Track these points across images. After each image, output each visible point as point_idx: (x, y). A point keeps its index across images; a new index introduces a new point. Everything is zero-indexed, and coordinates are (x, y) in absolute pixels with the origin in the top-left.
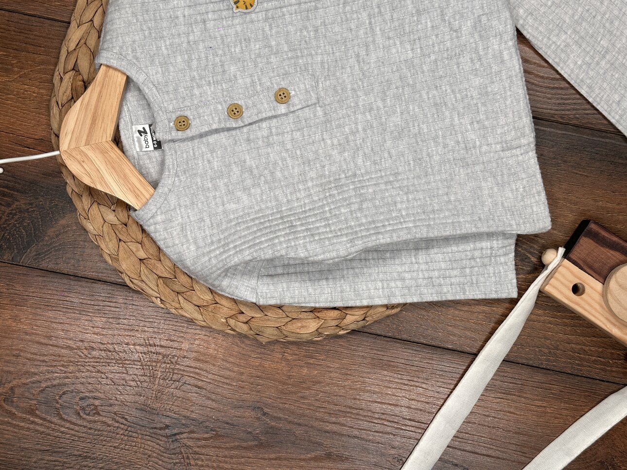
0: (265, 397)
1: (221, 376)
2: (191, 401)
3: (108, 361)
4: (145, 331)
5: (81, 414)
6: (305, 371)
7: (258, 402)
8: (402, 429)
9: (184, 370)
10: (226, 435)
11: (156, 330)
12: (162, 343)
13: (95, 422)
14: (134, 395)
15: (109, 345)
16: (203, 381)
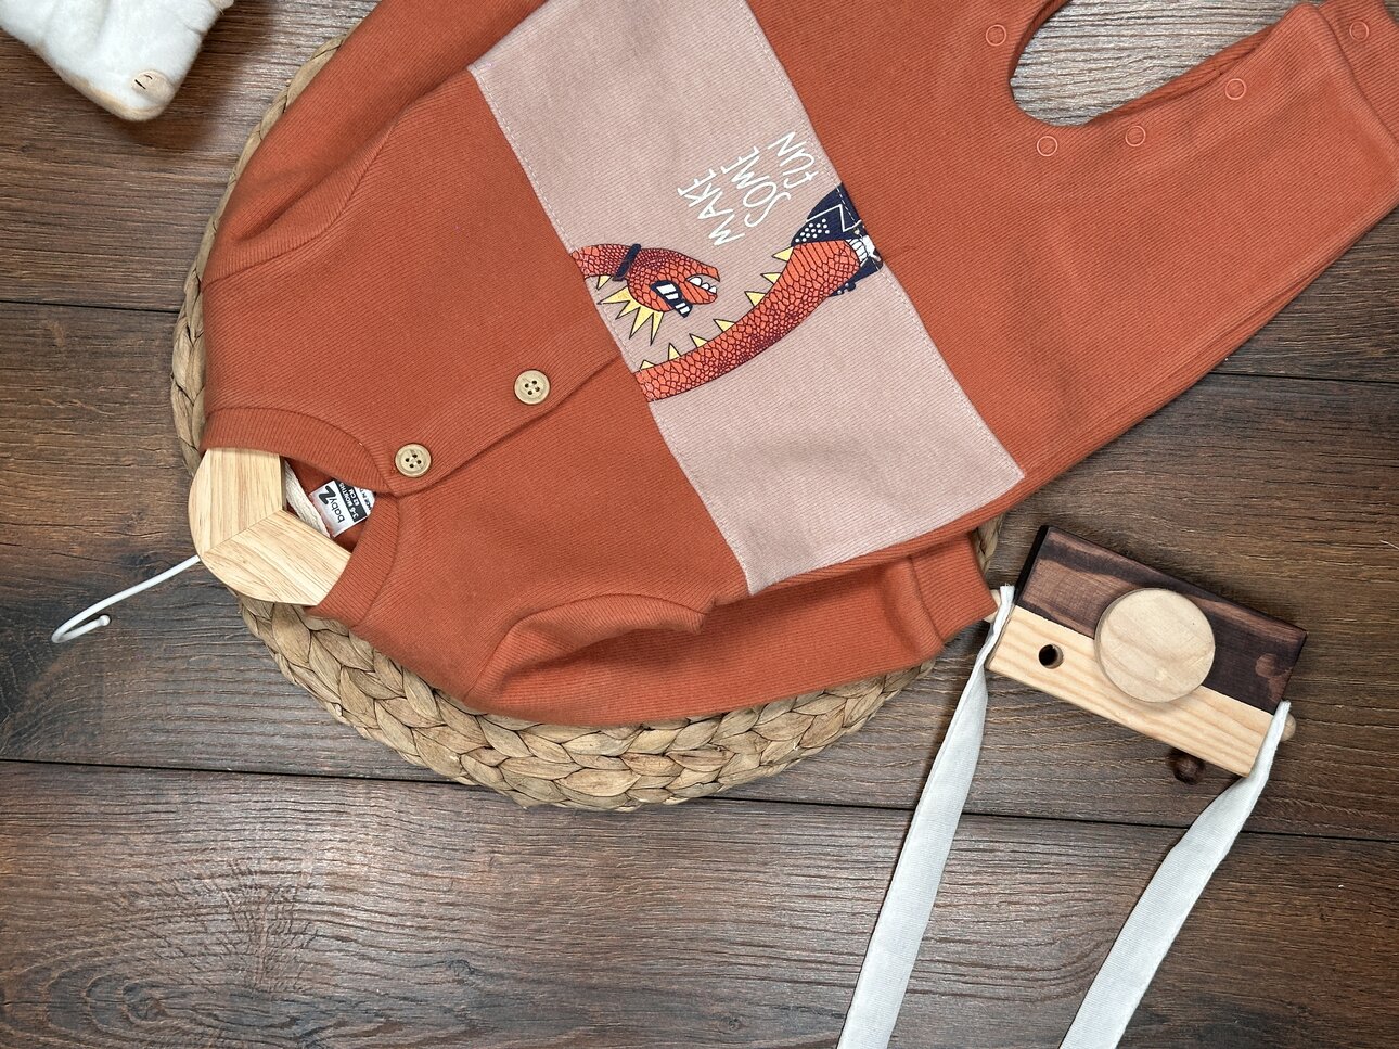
0: (469, 941)
1: (380, 913)
2: (332, 967)
3: (168, 913)
4: (228, 849)
5: (132, 1019)
6: (536, 880)
7: (458, 951)
8: (731, 964)
9: (310, 911)
10: (405, 1020)
11: (248, 844)
12: (265, 866)
13: (159, 1029)
14: (224, 970)
15: (165, 884)
16: (348, 926)
